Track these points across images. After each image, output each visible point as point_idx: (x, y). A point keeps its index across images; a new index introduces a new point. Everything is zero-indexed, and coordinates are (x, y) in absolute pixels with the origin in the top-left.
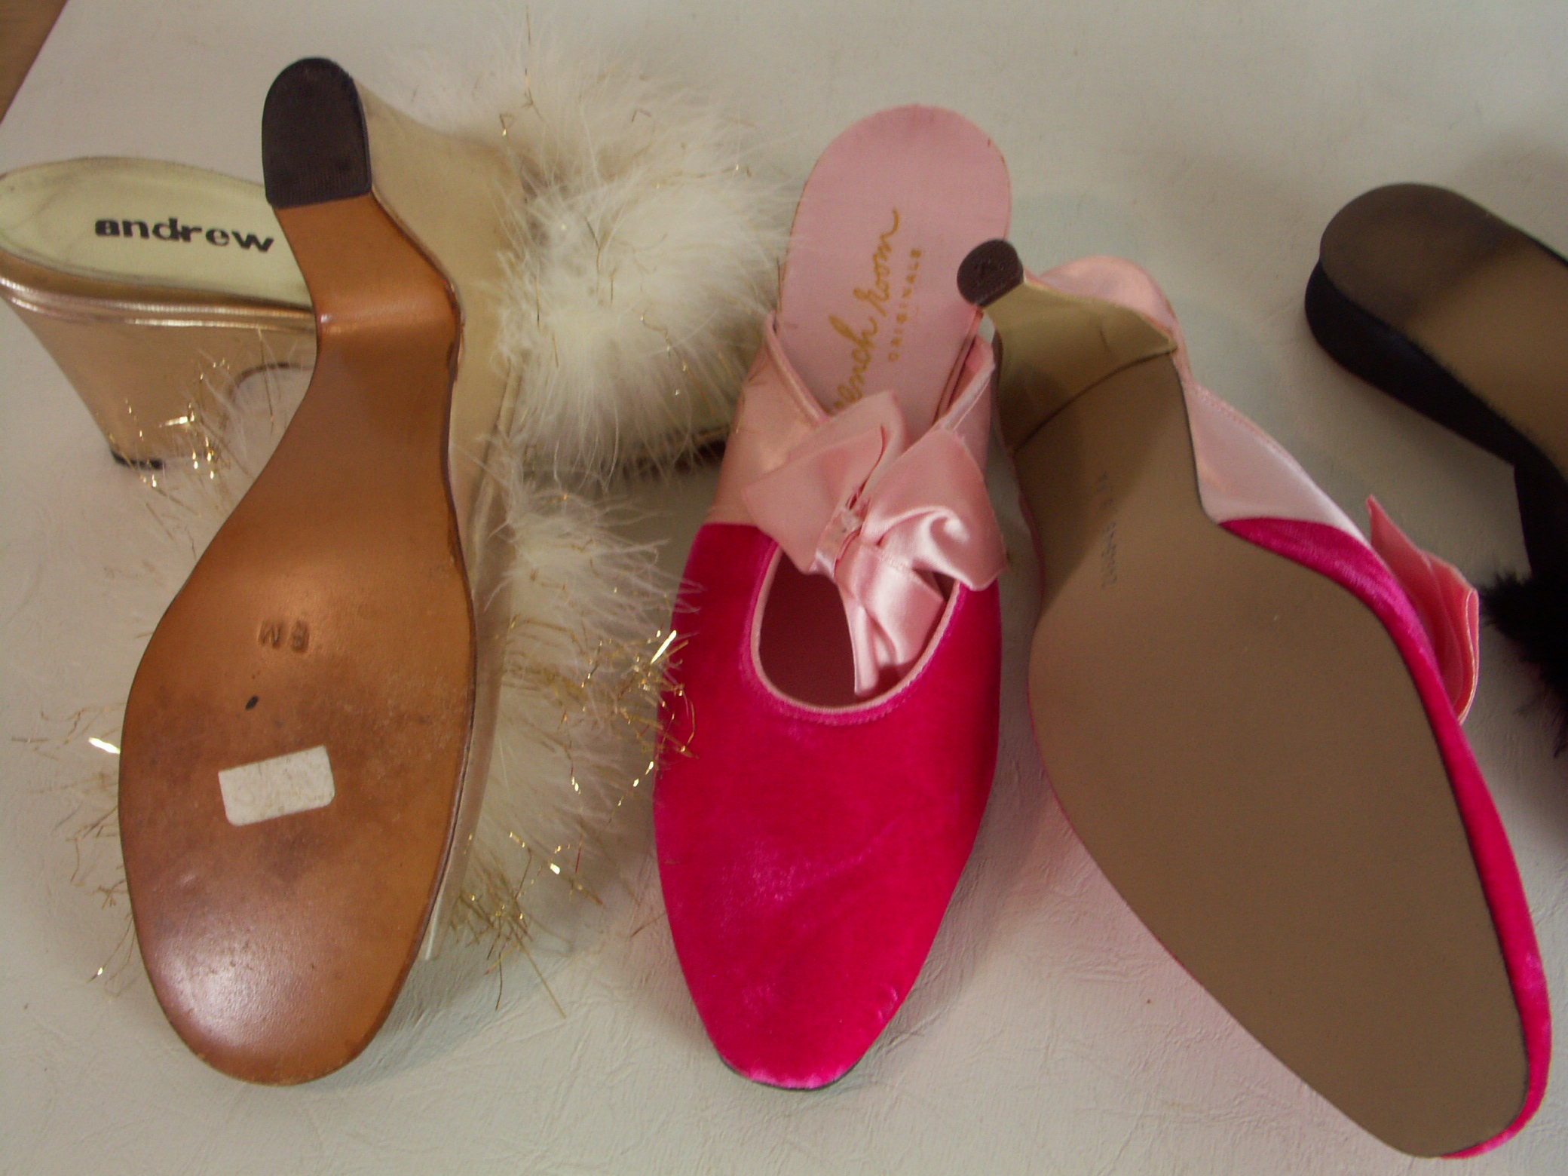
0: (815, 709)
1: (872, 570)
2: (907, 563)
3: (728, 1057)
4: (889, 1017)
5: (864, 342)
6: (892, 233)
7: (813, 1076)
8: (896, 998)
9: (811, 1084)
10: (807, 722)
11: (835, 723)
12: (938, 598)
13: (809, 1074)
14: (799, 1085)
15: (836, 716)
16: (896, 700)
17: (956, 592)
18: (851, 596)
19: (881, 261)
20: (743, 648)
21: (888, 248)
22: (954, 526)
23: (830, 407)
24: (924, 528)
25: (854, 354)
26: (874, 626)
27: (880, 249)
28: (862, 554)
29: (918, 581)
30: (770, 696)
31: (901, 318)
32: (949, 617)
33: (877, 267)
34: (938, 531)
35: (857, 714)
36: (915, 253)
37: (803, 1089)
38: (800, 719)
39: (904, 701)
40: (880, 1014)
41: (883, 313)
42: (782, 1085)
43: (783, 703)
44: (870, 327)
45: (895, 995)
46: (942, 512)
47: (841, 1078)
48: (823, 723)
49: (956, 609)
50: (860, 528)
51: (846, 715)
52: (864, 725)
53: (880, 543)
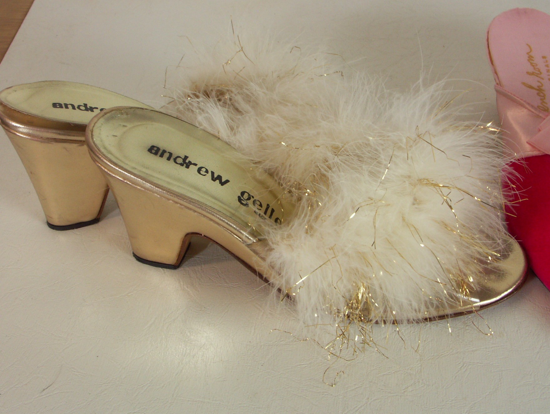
6: (531, 52)
19: (532, 62)
21: (532, 57)
36: (544, 57)
41: (542, 79)
44: (539, 84)
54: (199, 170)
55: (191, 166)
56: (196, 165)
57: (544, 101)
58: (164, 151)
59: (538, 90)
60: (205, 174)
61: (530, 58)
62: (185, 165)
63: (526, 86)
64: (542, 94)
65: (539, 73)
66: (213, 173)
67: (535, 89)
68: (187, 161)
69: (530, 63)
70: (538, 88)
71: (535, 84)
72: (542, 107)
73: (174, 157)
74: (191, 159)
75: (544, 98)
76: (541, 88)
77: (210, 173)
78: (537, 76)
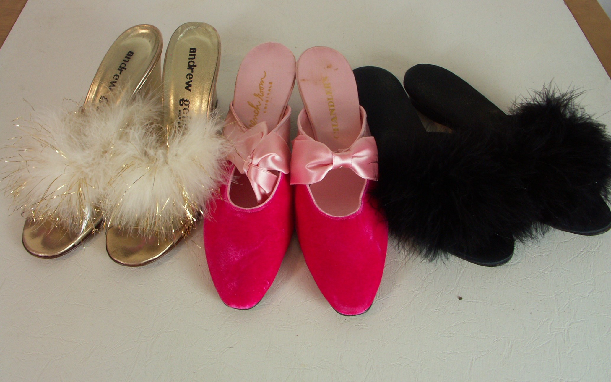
0: (244, 209)
1: (257, 172)
2: (266, 169)
3: (225, 302)
4: (267, 289)
5: (257, 108)
6: (264, 78)
7: (247, 305)
8: (269, 284)
9: (247, 308)
10: (242, 212)
11: (250, 212)
12: (276, 176)
13: (246, 305)
14: (244, 308)
15: (250, 210)
16: (266, 205)
17: (280, 175)
18: (252, 180)
19: (261, 86)
20: (225, 194)
21: (263, 82)
22: (278, 157)
23: (248, 126)
24: (269, 159)
25: (255, 111)
26: (259, 187)
27: (261, 82)
28: (253, 169)
29: (270, 173)
30: (232, 206)
31: (267, 101)
32: (279, 182)
33: (260, 87)
34: (273, 159)
35: (255, 209)
36: (270, 83)
37: (245, 309)
38: (240, 211)
39: (268, 205)
40: (265, 288)
41: (262, 100)
42: (240, 308)
43: (235, 207)
44: (258, 104)
45: (268, 283)
46: (273, 155)
47: (256, 305)
48: (246, 212)
49: (281, 179)
50: (252, 162)
51: (252, 209)
52: (257, 212)
53: (257, 165)
54: (117, 75)
55: (119, 72)
56: (120, 73)
57: (256, 117)
58: (129, 58)
59: (256, 108)
60: (115, 78)
61: (262, 82)
62: (120, 68)
63: (250, 105)
64: (257, 112)
65: (262, 95)
66: (116, 82)
67: (254, 107)
68: (122, 69)
69: (260, 86)
70: (256, 107)
71: (255, 104)
72: (253, 122)
73: (125, 63)
74: (124, 71)
75: (257, 115)
76: (259, 107)
77: (115, 81)
78: (260, 98)
